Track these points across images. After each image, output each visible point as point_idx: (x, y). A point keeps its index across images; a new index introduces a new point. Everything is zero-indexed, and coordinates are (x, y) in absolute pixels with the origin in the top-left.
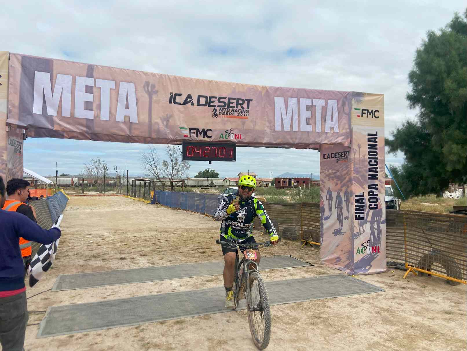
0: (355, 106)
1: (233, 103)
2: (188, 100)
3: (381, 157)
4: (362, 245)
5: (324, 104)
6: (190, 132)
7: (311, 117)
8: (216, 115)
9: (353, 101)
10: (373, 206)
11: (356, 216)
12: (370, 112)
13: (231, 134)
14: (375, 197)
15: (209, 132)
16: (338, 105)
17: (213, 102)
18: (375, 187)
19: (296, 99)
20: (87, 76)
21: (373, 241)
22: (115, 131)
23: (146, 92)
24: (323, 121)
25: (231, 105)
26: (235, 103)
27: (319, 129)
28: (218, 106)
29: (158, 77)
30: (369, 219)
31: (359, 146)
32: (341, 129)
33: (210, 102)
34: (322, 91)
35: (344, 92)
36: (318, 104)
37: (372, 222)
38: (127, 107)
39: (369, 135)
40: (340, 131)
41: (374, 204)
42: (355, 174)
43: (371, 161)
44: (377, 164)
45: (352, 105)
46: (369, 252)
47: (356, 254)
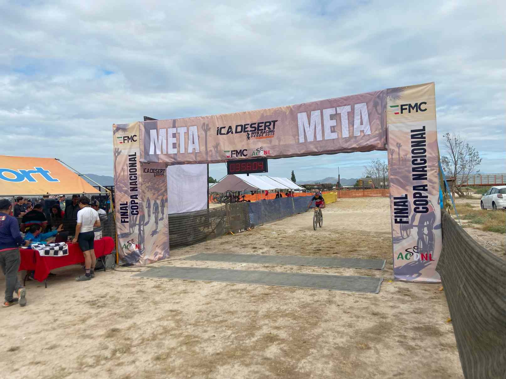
0: (390, 103)
2: (230, 130)
3: (431, 154)
4: (406, 250)
5: (350, 110)
6: (232, 154)
7: (336, 125)
8: (249, 138)
9: (388, 99)
10: (421, 209)
11: (396, 220)
12: (413, 105)
13: (261, 151)
14: (424, 199)
15: (245, 151)
16: (367, 107)
17: (247, 128)
18: (424, 188)
19: (320, 111)
20: (173, 128)
23: (203, 130)
24: (351, 125)
25: (260, 128)
26: (264, 126)
27: (346, 134)
28: (251, 131)
29: (210, 118)
31: (399, 146)
32: (374, 130)
33: (245, 128)
35: (375, 92)
36: (343, 111)
37: (420, 227)
38: (194, 143)
39: (412, 131)
40: (373, 132)
41: (423, 207)
42: (392, 175)
43: (416, 160)
44: (425, 162)
45: (386, 104)
46: (416, 258)
47: (398, 259)
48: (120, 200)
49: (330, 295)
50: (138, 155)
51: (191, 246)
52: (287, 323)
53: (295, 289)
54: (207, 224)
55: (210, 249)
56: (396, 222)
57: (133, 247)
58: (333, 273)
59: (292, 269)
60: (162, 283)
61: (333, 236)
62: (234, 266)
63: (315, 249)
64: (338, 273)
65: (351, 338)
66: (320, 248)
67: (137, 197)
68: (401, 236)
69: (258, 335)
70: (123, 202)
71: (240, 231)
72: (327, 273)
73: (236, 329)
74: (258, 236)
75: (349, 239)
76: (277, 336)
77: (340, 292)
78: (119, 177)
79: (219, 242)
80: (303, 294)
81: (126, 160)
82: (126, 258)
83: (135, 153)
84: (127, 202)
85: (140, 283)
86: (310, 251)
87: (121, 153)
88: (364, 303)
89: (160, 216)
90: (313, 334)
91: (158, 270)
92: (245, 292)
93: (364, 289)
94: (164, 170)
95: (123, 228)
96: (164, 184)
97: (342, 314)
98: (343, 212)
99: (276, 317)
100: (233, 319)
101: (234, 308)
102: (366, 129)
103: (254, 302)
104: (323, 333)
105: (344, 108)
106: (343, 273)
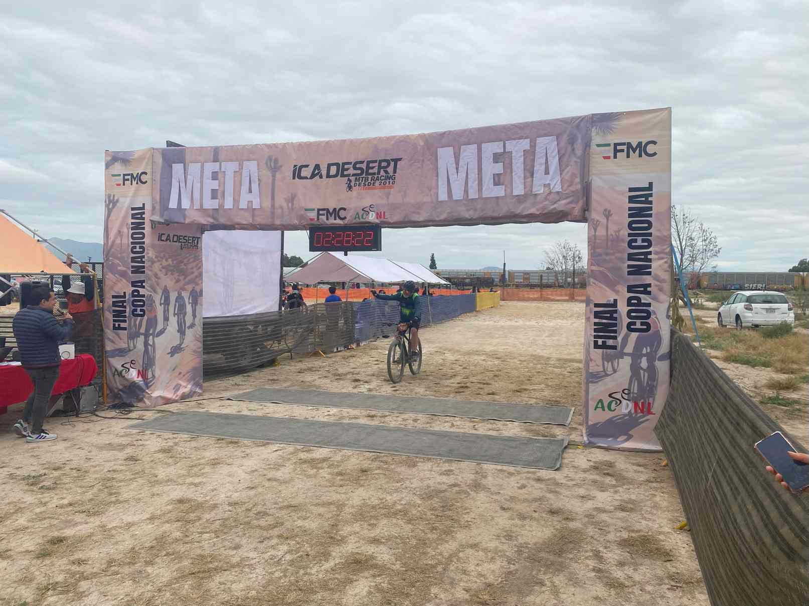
0: (597, 139)
1: (373, 168)
2: (316, 172)
3: (659, 230)
4: (610, 396)
5: (528, 147)
6: (319, 214)
7: (502, 172)
9: (594, 131)
10: (638, 326)
11: (596, 343)
12: (634, 145)
13: (371, 213)
14: (644, 308)
15: (342, 212)
16: (557, 143)
18: (645, 289)
19: (476, 145)
20: (214, 161)
21: (636, 391)
22: (238, 220)
23: (269, 170)
24: (528, 175)
25: (371, 171)
26: (377, 167)
27: (519, 189)
28: (354, 175)
29: (281, 147)
30: (629, 349)
31: (608, 214)
32: (567, 184)
33: (344, 170)
34: (526, 123)
35: (573, 118)
36: (516, 149)
37: (636, 355)
38: (250, 191)
39: (631, 190)
40: (564, 188)
41: (641, 322)
42: (594, 265)
43: (636, 241)
44: (649, 246)
45: (591, 140)
46: (626, 409)
47: (595, 410)
48: (112, 288)
49: (477, 473)
50: (148, 207)
51: (245, 375)
52: (395, 532)
53: (417, 460)
54: (277, 336)
55: (277, 380)
56: (596, 346)
57: (133, 374)
58: (484, 430)
59: (415, 420)
60: (176, 444)
61: (489, 363)
62: (315, 412)
63: (460, 385)
64: (493, 430)
65: (510, 561)
66: (468, 385)
67: (144, 284)
68: (602, 370)
69: (338, 554)
70: (118, 293)
71: (335, 350)
72: (475, 429)
73: (298, 543)
74: (366, 359)
75: (515, 369)
76: (372, 557)
77: (495, 467)
78: (112, 246)
79: (298, 367)
80: (431, 471)
81: (125, 217)
82: (121, 393)
83: (144, 204)
84: (125, 293)
85: (135, 443)
86: (448, 389)
87: (118, 204)
88: (536, 490)
89: (189, 320)
90: (441, 554)
91: (174, 418)
92: (325, 465)
93: (537, 461)
94: (198, 238)
95: (117, 339)
96: (198, 264)
97: (497, 511)
98: (509, 323)
99: (375, 517)
100: (295, 521)
101: (300, 499)
102: (555, 182)
103: (341, 486)
104: (460, 551)
105: (517, 142)
106: (502, 430)
